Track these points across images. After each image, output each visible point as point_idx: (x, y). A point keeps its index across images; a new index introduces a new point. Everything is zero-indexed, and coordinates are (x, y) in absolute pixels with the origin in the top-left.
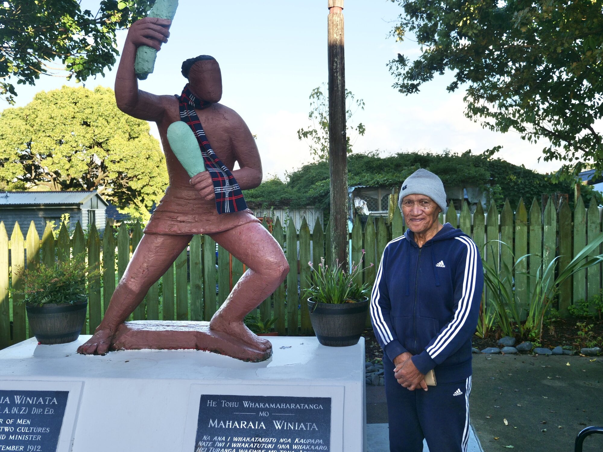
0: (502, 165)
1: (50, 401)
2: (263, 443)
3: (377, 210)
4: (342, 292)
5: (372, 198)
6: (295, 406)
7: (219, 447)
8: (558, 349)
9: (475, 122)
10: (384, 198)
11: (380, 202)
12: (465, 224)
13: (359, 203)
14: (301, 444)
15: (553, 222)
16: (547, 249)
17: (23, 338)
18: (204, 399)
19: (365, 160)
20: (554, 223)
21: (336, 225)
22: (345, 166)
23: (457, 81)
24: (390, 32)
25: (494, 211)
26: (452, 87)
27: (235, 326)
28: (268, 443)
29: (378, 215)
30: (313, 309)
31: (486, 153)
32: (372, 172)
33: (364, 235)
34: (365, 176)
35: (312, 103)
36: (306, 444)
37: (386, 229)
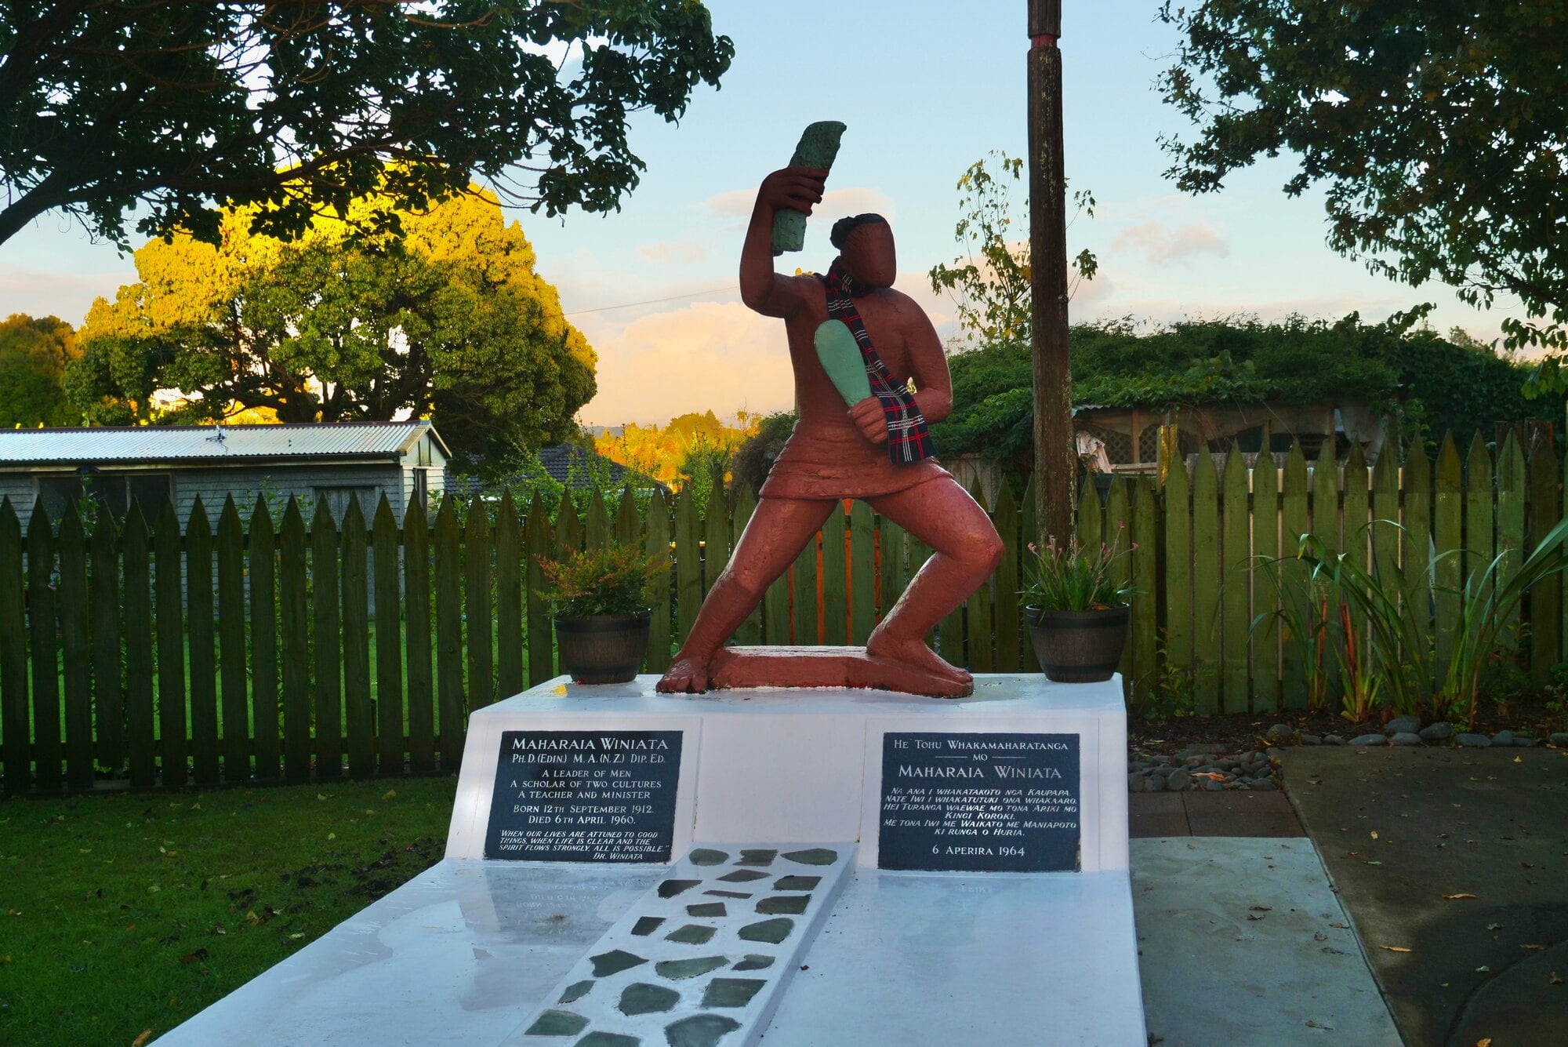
0: (1433, 349)
1: (656, 745)
2: (981, 796)
3: (1130, 461)
4: (1086, 592)
5: (1117, 434)
6: (1026, 746)
7: (917, 803)
8: (1504, 736)
9: (1353, 259)
10: (1145, 433)
11: (1136, 443)
12: (1325, 488)
13: (1086, 445)
14: (1037, 796)
15: (1517, 482)
16: (1505, 541)
17: (549, 676)
18: (889, 738)
19: (1099, 342)
20: (1520, 486)
21: (1048, 492)
22: (1066, 367)
23: (1306, 175)
24: (1159, 76)
25: (1389, 461)
26: (1296, 187)
27: (914, 647)
28: (989, 796)
29: (1133, 473)
30: (1038, 619)
31: (1395, 321)
32: (1117, 373)
33: (1104, 514)
34: (1099, 383)
35: (965, 200)
36: (1045, 797)
37: (1152, 503)
